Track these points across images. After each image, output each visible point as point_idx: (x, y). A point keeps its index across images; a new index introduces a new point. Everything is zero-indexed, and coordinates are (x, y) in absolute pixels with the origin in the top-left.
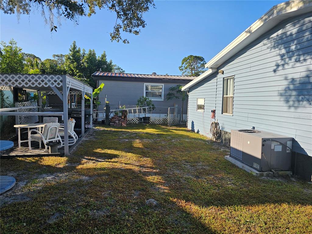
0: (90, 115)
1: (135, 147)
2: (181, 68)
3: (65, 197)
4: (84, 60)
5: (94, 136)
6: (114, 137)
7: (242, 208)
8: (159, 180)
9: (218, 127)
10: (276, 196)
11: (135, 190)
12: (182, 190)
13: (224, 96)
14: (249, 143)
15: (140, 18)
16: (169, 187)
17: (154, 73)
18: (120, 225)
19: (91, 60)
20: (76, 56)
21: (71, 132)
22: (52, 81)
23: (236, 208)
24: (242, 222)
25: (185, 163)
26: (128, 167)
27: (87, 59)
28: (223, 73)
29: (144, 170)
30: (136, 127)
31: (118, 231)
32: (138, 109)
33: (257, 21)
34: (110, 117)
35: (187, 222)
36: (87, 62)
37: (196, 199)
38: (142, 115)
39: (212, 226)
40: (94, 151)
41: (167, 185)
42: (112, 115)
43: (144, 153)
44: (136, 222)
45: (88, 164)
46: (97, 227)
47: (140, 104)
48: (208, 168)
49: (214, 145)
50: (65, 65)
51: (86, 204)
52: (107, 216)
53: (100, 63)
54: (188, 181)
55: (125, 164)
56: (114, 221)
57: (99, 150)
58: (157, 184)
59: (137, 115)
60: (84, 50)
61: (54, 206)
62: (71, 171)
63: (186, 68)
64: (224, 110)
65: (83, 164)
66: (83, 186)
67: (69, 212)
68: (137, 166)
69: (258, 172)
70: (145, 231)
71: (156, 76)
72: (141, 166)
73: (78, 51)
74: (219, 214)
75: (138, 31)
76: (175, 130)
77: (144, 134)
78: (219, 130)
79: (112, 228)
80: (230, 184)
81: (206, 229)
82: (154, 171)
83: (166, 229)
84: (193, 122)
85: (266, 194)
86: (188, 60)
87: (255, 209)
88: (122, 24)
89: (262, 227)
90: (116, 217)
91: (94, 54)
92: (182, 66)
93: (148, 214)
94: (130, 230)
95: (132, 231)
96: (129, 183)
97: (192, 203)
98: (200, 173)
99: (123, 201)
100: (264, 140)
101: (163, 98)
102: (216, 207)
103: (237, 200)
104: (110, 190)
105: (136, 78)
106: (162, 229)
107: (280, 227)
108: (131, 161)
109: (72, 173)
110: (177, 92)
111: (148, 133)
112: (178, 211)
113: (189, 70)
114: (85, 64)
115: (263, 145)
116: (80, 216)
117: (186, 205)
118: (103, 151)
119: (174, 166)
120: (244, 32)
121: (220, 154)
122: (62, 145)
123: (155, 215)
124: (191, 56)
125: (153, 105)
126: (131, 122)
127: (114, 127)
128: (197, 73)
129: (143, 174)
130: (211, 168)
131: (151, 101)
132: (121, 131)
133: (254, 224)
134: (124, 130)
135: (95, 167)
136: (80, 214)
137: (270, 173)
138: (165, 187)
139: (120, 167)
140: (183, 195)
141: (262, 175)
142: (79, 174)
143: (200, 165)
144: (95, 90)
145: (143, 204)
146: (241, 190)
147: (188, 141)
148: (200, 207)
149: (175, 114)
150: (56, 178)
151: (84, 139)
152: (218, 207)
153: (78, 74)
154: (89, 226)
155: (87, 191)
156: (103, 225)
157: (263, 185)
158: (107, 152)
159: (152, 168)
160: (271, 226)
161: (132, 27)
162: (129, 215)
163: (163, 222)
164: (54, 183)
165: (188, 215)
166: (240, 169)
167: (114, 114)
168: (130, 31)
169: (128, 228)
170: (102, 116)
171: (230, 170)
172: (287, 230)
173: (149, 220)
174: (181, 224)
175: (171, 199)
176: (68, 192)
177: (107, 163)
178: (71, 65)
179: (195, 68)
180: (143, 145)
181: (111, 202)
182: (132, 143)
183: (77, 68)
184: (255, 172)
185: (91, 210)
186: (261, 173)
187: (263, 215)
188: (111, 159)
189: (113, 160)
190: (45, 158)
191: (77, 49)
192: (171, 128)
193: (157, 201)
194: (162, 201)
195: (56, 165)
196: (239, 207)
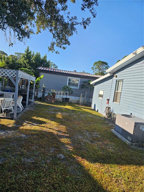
0: (32, 94)
1: (57, 118)
2: (93, 68)
3: (9, 147)
4: (33, 58)
5: (34, 107)
6: (45, 110)
7: (116, 166)
8: (68, 142)
9: (110, 110)
10: (138, 160)
11: (52, 147)
12: (80, 150)
13: (116, 91)
14: (126, 123)
15: (67, 40)
16: (74, 147)
17: (75, 71)
18: (39, 170)
19: (37, 59)
20: (28, 56)
21: (19, 104)
22: (10, 73)
23: (112, 165)
24: (114, 175)
25: (86, 132)
26: (51, 131)
27: (35, 58)
28: (116, 77)
29: (60, 134)
30: (60, 103)
31: (37, 173)
32: (63, 93)
33: (141, 47)
34: (45, 96)
35: (80, 172)
36: (35, 60)
37: (88, 157)
38: (65, 97)
39: (95, 177)
40: (32, 118)
41: (72, 146)
42: (46, 95)
43: (62, 122)
44: (49, 169)
45: (27, 126)
46: (25, 170)
47: (64, 90)
48: (99, 136)
49: (106, 121)
50: (21, 61)
51: (21, 153)
52: (32, 163)
53: (43, 61)
54: (85, 144)
55: (49, 128)
56: (36, 167)
57: (35, 118)
58: (66, 144)
59: (61, 96)
60: (34, 52)
61: (2, 152)
62: (16, 130)
63: (96, 68)
64: (115, 100)
65: (24, 126)
66: (21, 141)
67: (10, 158)
68: (56, 131)
69: (130, 143)
70: (53, 175)
71: (76, 73)
72: (58, 131)
73: (30, 53)
74: (101, 169)
75: (65, 47)
76: (84, 108)
77: (64, 109)
78: (110, 112)
79: (34, 171)
80: (111, 149)
81: (91, 178)
82: (66, 135)
83: (67, 176)
84: (95, 105)
85: (132, 158)
86: (98, 64)
87: (123, 167)
88: (55, 42)
89: (126, 180)
90: (37, 164)
91: (39, 55)
92: (93, 67)
93: (57, 164)
94: (44, 173)
95: (46, 175)
96: (49, 142)
97: (85, 160)
98: (94, 139)
99: (44, 153)
100: (136, 124)
101: (79, 87)
102: (99, 164)
103: (113, 160)
104: (37, 145)
105: (63, 73)
106: (64, 175)
107: (137, 182)
108: (53, 127)
109: (16, 131)
110: (88, 84)
111: (67, 109)
112: (76, 164)
113: (97, 70)
114: (33, 61)
115: (135, 126)
116: (17, 161)
117: (81, 160)
118: (37, 119)
119: (79, 133)
120: (132, 53)
121: (108, 128)
122: (13, 112)
123: (61, 165)
124: (100, 61)
125: (72, 91)
126: (57, 100)
127: (46, 102)
128: (102, 72)
129: (59, 137)
130: (101, 136)
131: (71, 88)
132: (51, 106)
133: (121, 178)
134: (52, 105)
135: (30, 129)
136: (16, 160)
137: (137, 144)
138: (71, 147)
139: (46, 130)
140: (81, 153)
141: (132, 145)
142: (20, 133)
143: (95, 134)
144: (38, 78)
145: (55, 157)
146: (117, 154)
147: (90, 116)
148: (90, 162)
149: (85, 98)
150: (6, 134)
151: (27, 109)
152: (101, 164)
153: (28, 67)
154: (21, 168)
155: (23, 144)
156: (29, 169)
157: (132, 151)
158: (39, 119)
159: (65, 133)
160: (131, 180)
161: (62, 44)
162: (46, 164)
163: (65, 171)
164: (4, 137)
165: (81, 167)
166: (120, 139)
167: (48, 94)
168: (61, 47)
169: (44, 172)
170: (40, 95)
171: (113, 139)
172: (141, 184)
173: (57, 168)
174: (76, 173)
175: (73, 155)
176: (12, 144)
177: (39, 127)
178: (25, 61)
179: (102, 69)
180: (62, 117)
181: (36, 153)
182: (56, 115)
183: (28, 63)
184: (128, 142)
185: (23, 158)
186: (132, 143)
187: (128, 172)
188: (41, 124)
189: (42, 125)
190: (2, 120)
191: (30, 51)
192: (81, 107)
193: (64, 156)
194: (67, 156)
195: (8, 125)
196: (114, 165)
